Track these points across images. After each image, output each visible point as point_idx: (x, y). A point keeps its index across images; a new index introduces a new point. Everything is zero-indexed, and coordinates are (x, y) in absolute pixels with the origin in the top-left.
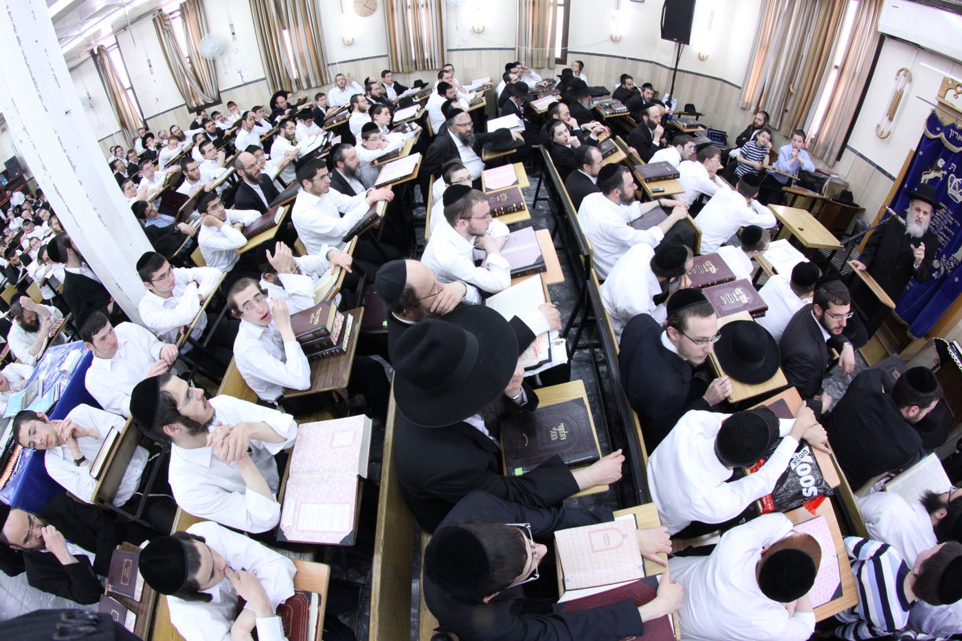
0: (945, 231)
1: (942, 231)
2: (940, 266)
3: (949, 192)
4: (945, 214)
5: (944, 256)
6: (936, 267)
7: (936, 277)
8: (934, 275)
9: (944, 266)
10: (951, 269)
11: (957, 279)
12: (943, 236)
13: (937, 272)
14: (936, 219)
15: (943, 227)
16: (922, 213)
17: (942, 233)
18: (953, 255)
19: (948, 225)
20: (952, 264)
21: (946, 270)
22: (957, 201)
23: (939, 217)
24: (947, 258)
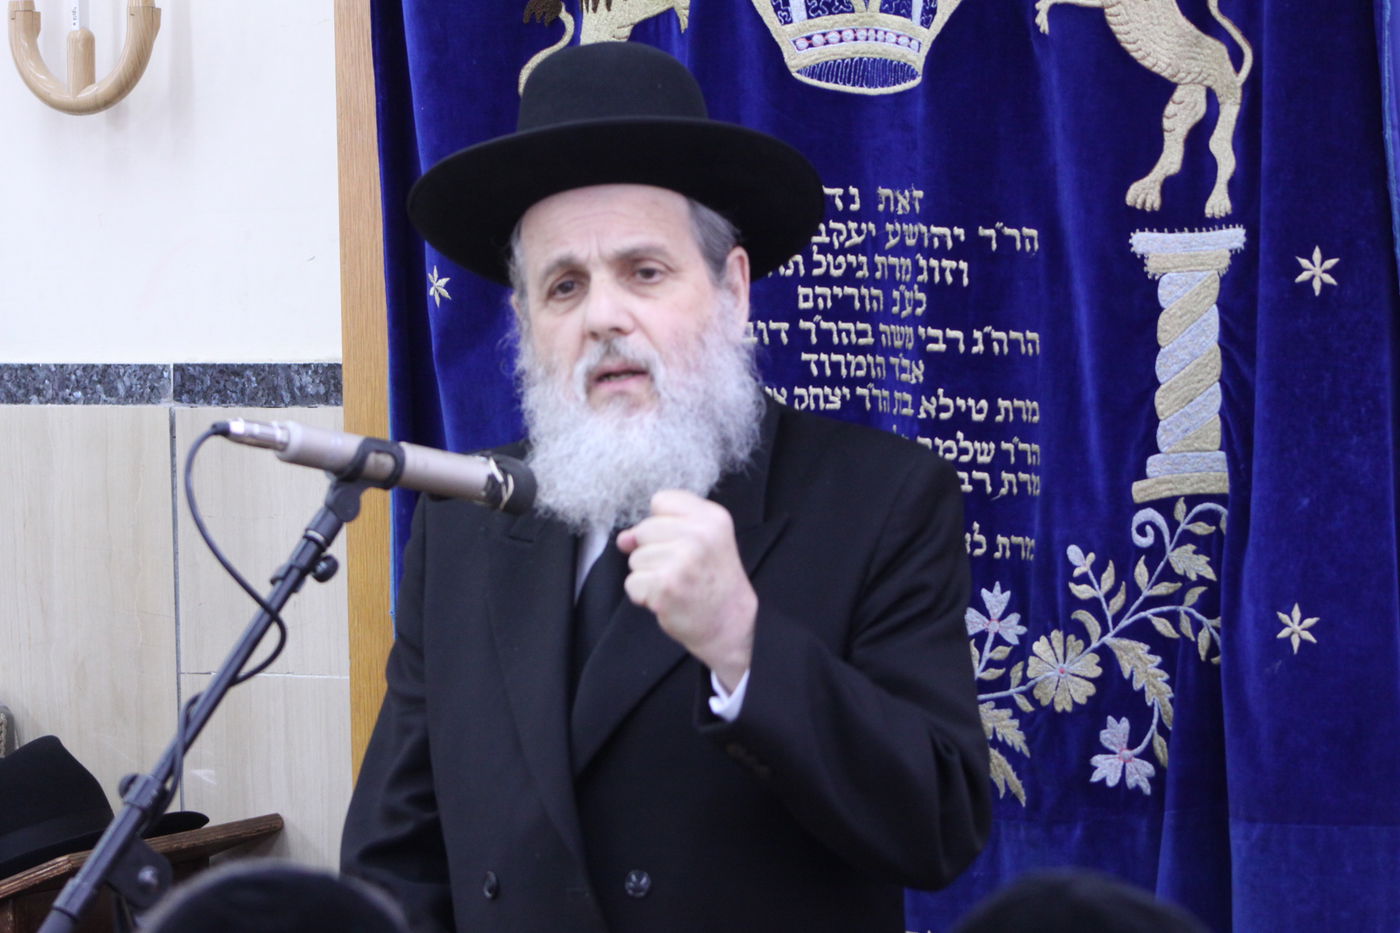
0: (947, 371)
1: (925, 389)
2: (1106, 656)
3: (797, 59)
4: (872, 246)
5: (1080, 559)
6: (1083, 691)
7: (1140, 774)
8: (1106, 769)
9: (1142, 632)
10: (1207, 606)
11: (1297, 628)
12: (962, 420)
13: (1116, 731)
14: (825, 343)
15: (919, 351)
16: (602, 281)
17: (941, 404)
18: (1140, 490)
19: (945, 305)
20: (1190, 562)
21: (1172, 654)
22: (901, 71)
23: (842, 310)
24: (1117, 552)
